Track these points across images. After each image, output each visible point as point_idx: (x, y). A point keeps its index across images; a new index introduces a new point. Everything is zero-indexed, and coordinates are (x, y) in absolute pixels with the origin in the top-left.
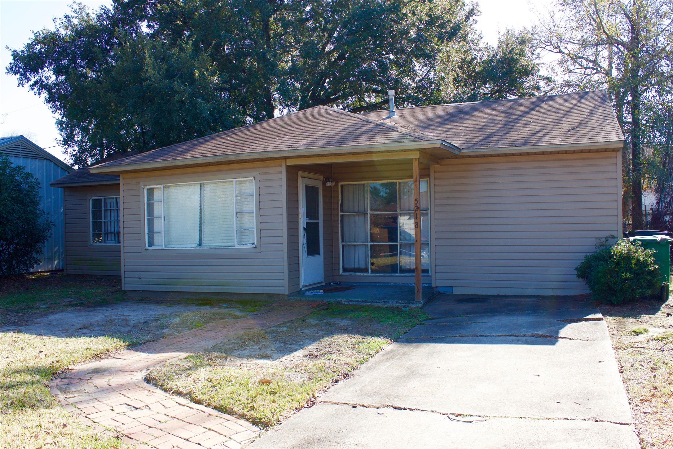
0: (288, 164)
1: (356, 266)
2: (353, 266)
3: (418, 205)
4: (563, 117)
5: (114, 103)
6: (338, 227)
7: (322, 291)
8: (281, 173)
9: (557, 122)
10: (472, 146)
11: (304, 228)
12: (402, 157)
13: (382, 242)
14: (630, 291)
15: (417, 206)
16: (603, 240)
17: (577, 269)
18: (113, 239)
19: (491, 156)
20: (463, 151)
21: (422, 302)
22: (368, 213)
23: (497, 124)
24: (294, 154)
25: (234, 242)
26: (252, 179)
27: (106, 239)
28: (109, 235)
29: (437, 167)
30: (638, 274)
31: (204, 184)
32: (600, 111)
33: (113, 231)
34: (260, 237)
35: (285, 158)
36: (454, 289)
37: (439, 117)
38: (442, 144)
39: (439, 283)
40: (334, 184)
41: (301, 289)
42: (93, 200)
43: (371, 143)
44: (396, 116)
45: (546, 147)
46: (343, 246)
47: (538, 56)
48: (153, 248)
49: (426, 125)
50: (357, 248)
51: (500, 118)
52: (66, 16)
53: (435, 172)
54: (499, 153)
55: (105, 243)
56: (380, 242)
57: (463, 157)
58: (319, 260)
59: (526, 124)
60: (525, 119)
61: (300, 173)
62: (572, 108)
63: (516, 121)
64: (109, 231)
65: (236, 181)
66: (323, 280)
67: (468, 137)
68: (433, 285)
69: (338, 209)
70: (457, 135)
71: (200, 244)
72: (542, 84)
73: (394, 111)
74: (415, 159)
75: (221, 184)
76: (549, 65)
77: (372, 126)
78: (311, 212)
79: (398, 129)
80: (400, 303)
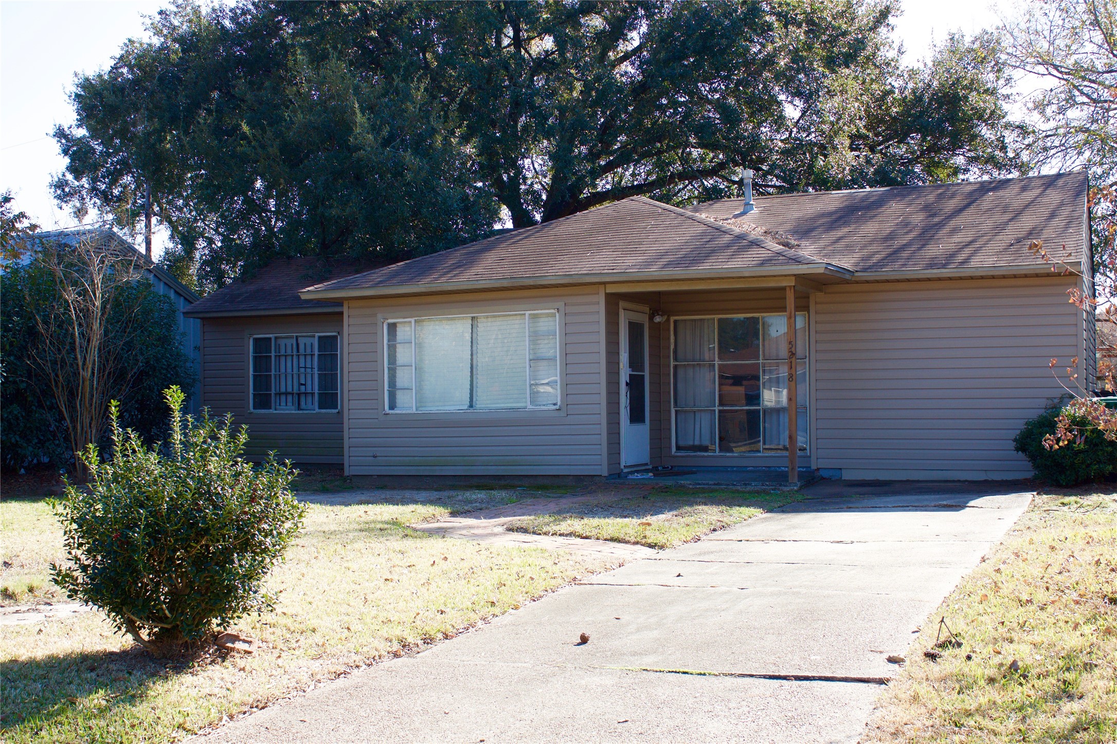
0: (607, 292)
1: (697, 443)
2: (691, 443)
3: (793, 349)
4: (1010, 220)
5: (284, 178)
6: (669, 383)
7: (651, 474)
8: (598, 303)
9: (999, 228)
10: (870, 267)
11: (627, 382)
12: (772, 284)
13: (736, 405)
14: (1084, 467)
15: (791, 352)
16: (1056, 401)
17: (1015, 440)
18: (290, 404)
19: (898, 281)
20: (856, 274)
21: (799, 484)
22: (716, 363)
23: (910, 231)
24: (621, 279)
25: (526, 402)
26: (556, 311)
27: (278, 404)
28: (283, 398)
29: (820, 296)
30: (1096, 445)
31: (477, 317)
32: (1065, 212)
33: (290, 390)
34: (566, 395)
35: (605, 283)
36: (843, 471)
37: (823, 215)
38: (826, 268)
39: (822, 464)
40: (665, 317)
41: (622, 470)
42: (254, 339)
43: (730, 265)
44: (755, 211)
45: (974, 270)
46: (676, 411)
47: (1008, 80)
48: (396, 411)
49: (805, 230)
50: (698, 416)
51: (918, 219)
52: (161, 13)
53: (816, 303)
54: (908, 277)
55: (276, 410)
56: (732, 405)
57: (857, 282)
58: (644, 430)
59: (955, 231)
60: (953, 223)
61: (622, 304)
62: (1027, 206)
63: (940, 225)
64: (283, 390)
65: (530, 314)
66: (647, 460)
67: (865, 252)
68: (814, 467)
69: (669, 357)
70: (849, 249)
71: (471, 406)
72: (1010, 137)
73: (751, 203)
74: (790, 287)
75: (508, 318)
76: (1029, 97)
77: (727, 238)
78: (635, 362)
79: (766, 245)
80: (767, 485)
